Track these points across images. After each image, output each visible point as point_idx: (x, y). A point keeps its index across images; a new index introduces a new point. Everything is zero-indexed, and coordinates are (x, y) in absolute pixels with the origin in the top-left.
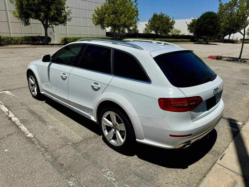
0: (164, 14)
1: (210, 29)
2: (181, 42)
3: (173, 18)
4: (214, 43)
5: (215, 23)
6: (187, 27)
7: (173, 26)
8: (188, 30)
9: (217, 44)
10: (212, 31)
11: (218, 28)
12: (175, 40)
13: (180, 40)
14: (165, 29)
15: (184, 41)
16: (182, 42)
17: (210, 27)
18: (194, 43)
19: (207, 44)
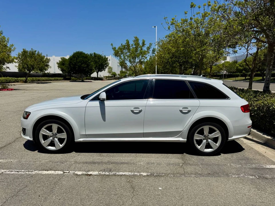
0: (36, 51)
1: (85, 67)
2: (54, 80)
3: (47, 56)
4: (89, 81)
5: (87, 62)
6: (57, 65)
7: (48, 64)
8: (58, 68)
9: (92, 82)
10: (86, 69)
11: (91, 67)
12: (49, 79)
13: (53, 78)
14: (41, 67)
15: (57, 80)
16: (56, 80)
17: (83, 65)
18: (70, 81)
19: (83, 81)
